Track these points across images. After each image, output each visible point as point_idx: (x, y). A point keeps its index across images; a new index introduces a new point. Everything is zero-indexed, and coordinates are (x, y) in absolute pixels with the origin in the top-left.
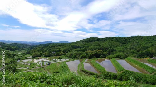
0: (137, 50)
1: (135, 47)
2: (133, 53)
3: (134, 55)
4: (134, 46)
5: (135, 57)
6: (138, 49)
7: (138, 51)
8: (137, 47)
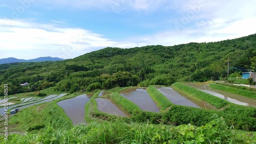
0: (190, 69)
1: (186, 64)
2: (184, 73)
3: (185, 77)
4: (185, 62)
5: (187, 80)
6: (192, 67)
7: (192, 71)
8: (189, 64)
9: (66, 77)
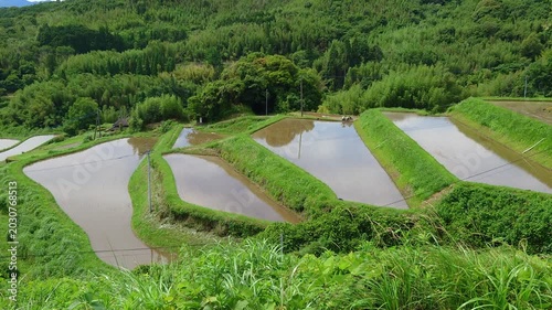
0: (522, 45)
1: (507, 26)
2: (495, 65)
3: (502, 80)
4: (505, 17)
5: (506, 91)
6: (531, 38)
7: (532, 53)
8: (520, 26)
9: (42, 72)
